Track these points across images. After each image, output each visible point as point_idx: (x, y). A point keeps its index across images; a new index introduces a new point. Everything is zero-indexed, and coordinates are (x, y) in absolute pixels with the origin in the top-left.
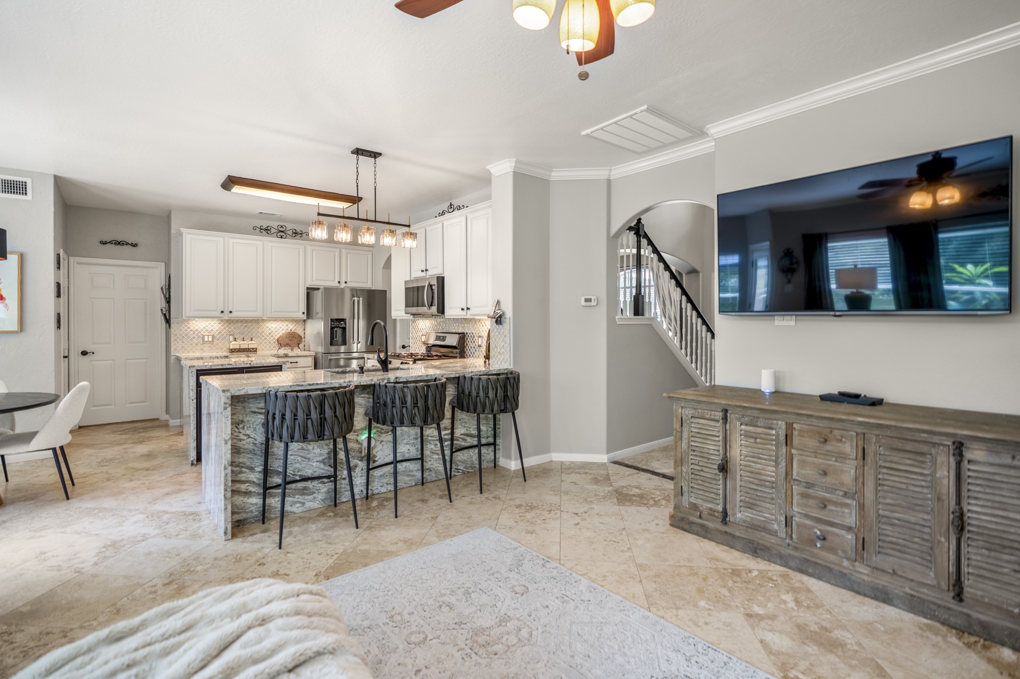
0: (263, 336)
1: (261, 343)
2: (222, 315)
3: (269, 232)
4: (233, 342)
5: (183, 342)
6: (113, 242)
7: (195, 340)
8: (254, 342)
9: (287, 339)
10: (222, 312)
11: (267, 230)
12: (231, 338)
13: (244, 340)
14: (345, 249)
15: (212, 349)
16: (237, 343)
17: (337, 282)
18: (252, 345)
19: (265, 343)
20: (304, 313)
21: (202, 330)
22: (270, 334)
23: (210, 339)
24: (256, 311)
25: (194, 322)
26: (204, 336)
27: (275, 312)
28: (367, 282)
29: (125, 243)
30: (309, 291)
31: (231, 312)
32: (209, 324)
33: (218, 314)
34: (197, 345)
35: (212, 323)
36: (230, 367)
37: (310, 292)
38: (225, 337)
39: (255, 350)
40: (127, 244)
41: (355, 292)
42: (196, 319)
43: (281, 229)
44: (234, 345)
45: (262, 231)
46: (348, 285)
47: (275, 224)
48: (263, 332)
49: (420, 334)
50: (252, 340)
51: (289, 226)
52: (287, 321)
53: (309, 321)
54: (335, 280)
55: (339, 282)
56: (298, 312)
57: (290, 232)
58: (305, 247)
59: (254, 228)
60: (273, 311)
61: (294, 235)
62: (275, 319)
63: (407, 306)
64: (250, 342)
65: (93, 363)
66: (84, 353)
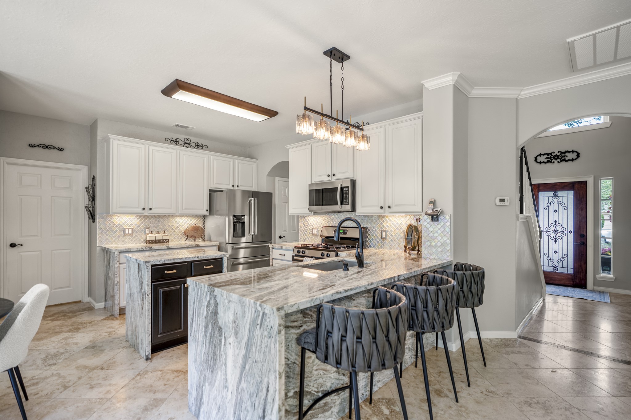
0: (173, 229)
1: (171, 235)
2: (143, 211)
3: (177, 143)
4: (150, 235)
5: (107, 235)
6: (42, 146)
7: (117, 233)
8: (166, 234)
9: (192, 232)
10: (144, 209)
11: (176, 142)
12: (147, 231)
13: (158, 233)
14: (237, 159)
15: (131, 240)
16: (153, 235)
17: (231, 186)
18: (165, 237)
19: (175, 235)
20: (207, 210)
21: (123, 224)
22: (178, 227)
23: (130, 232)
24: (170, 208)
25: (117, 217)
26: (125, 229)
27: (185, 209)
28: (252, 187)
29: (52, 147)
30: (210, 193)
31: (151, 209)
32: (130, 219)
33: (140, 210)
34: (119, 237)
35: (132, 218)
37: (212, 192)
38: (142, 230)
39: (167, 241)
40: (54, 148)
41: (247, 194)
42: (119, 215)
43: (187, 142)
44: (150, 237)
45: (172, 142)
46: (240, 188)
47: (182, 137)
48: (173, 226)
49: (311, 227)
50: (164, 233)
51: (193, 140)
52: (191, 216)
53: (211, 217)
54: (229, 185)
55: (233, 186)
56: (203, 209)
57: (194, 145)
58: (208, 156)
59: (166, 140)
60: (184, 208)
61: (197, 147)
62: (181, 216)
64: (164, 234)
65: (21, 253)
66: (13, 245)
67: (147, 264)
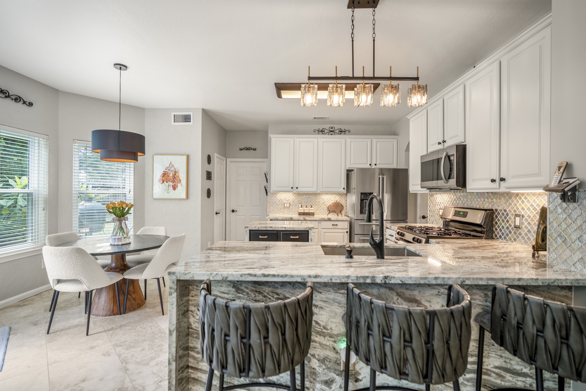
0: (319, 205)
1: (318, 209)
2: (292, 190)
3: (323, 132)
4: (300, 208)
5: (273, 207)
6: (245, 149)
7: (279, 206)
8: (312, 208)
9: (334, 207)
10: (292, 188)
11: (322, 131)
12: (300, 206)
13: (306, 207)
14: (375, 138)
15: (289, 212)
16: (303, 209)
17: (369, 165)
18: (311, 210)
19: (321, 209)
20: (344, 189)
21: (283, 200)
22: (323, 203)
23: (288, 206)
24: (312, 187)
25: (279, 194)
26: (284, 203)
27: (325, 187)
28: (393, 164)
29: (250, 149)
30: (348, 172)
31: (297, 188)
32: (288, 196)
33: (290, 189)
34: (281, 209)
35: (289, 195)
36: (271, 229)
37: (349, 172)
38: (296, 205)
39: (313, 214)
40: (252, 149)
41: (382, 171)
42: (281, 193)
43: (332, 130)
44: (301, 210)
45: (319, 132)
46: (379, 166)
47: (327, 127)
48: (319, 202)
49: (438, 207)
50: (311, 207)
51: (337, 127)
52: (334, 194)
53: (349, 194)
54: (367, 163)
55: (370, 165)
56: (341, 187)
57: (337, 131)
58: (345, 140)
59: (314, 131)
60: (323, 187)
61: (340, 133)
62: (327, 193)
63: (423, 180)
64: (310, 209)
65: (237, 216)
66: (233, 211)
67: (246, 229)
